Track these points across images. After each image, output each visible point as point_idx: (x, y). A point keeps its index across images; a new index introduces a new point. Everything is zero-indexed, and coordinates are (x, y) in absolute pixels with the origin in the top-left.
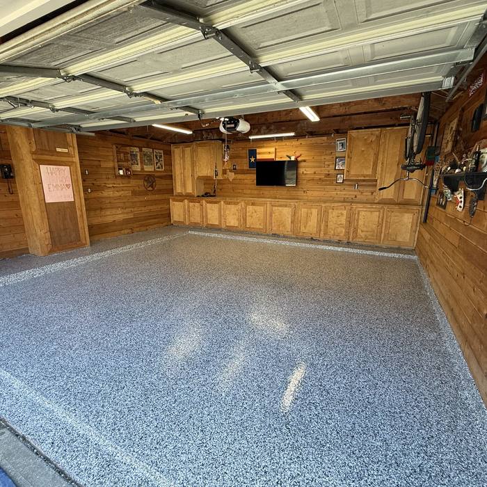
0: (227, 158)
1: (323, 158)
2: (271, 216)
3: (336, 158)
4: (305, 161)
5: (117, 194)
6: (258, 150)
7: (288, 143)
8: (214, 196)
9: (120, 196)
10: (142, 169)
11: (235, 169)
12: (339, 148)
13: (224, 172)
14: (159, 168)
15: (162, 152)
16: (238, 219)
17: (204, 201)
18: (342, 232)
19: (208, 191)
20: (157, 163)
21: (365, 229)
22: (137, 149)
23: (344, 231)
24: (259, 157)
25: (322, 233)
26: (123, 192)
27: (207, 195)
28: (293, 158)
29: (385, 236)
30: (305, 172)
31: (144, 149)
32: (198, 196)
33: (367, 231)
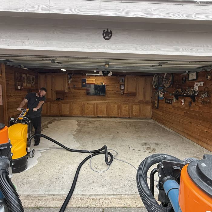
0: (70, 82)
1: (115, 84)
2: (97, 109)
3: (121, 85)
4: (108, 85)
5: (16, 100)
6: (87, 79)
7: (101, 77)
8: (63, 100)
9: (17, 101)
10: (27, 86)
11: (75, 87)
12: (121, 81)
13: (69, 88)
14: (33, 85)
15: (34, 76)
16: (80, 111)
17: (60, 103)
18: (127, 113)
19: (59, 97)
20: (32, 82)
21: (135, 112)
22: (25, 75)
23: (128, 113)
24: (87, 82)
25: (119, 114)
26: (18, 99)
27: (58, 99)
28: (104, 84)
29: (142, 114)
30: (108, 90)
31: (27, 75)
32: (55, 100)
33: (136, 113)
